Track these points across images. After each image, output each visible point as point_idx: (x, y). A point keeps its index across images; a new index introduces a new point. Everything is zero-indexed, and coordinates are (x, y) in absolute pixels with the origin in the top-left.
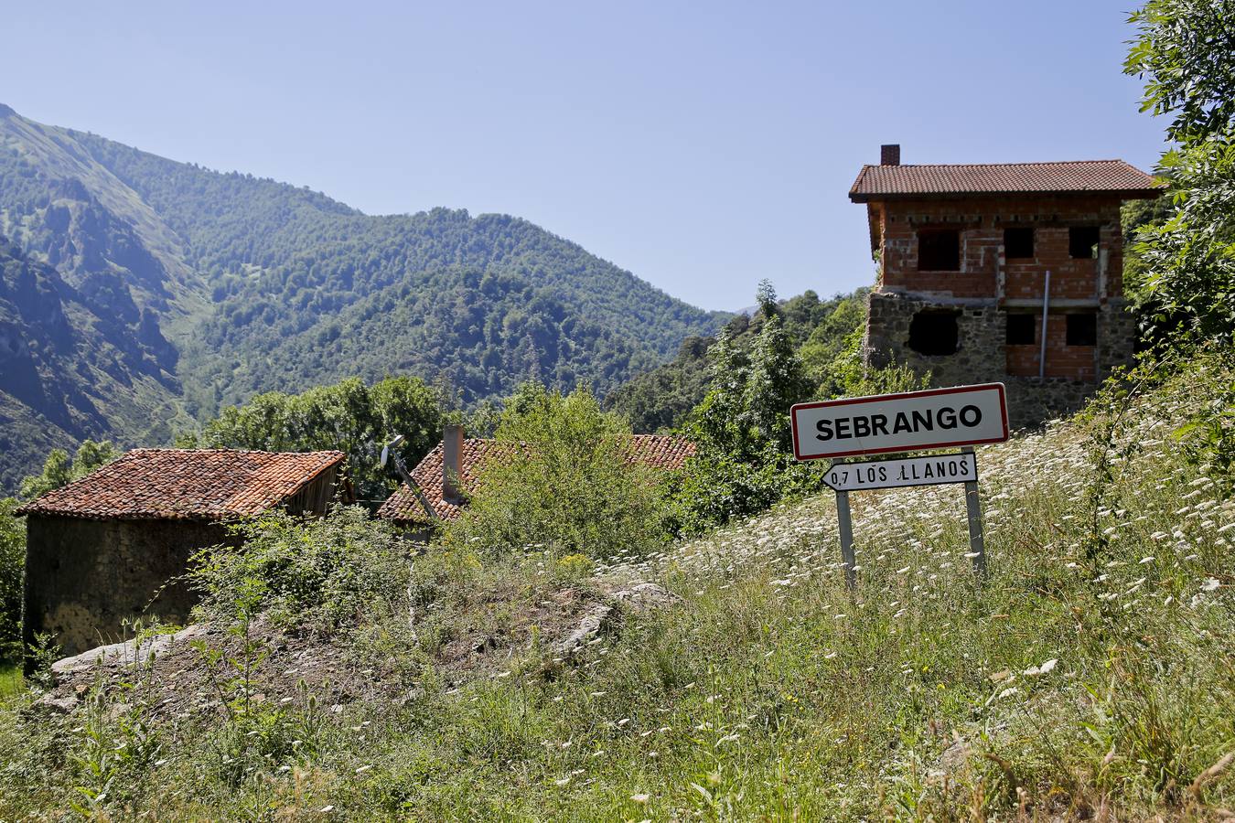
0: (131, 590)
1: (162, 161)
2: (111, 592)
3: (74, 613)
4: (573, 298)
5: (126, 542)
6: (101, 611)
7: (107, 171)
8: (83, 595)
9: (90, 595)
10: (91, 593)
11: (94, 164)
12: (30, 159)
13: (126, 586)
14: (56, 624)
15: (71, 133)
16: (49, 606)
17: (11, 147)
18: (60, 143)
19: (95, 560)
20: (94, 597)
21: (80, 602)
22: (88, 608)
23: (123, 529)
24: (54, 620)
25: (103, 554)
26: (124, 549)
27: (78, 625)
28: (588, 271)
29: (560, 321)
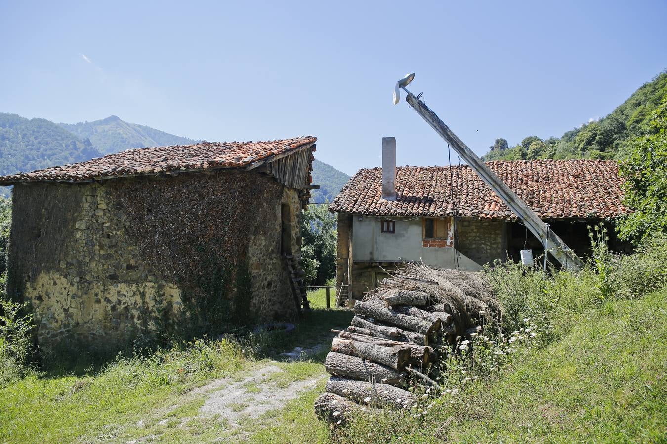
0: (108, 257)
1: (173, 136)
2: (87, 259)
3: (52, 282)
4: (330, 187)
5: (103, 206)
6: (78, 279)
7: (152, 140)
8: (62, 263)
9: (68, 263)
10: (69, 260)
11: (148, 138)
12: (125, 136)
13: (102, 252)
14: (36, 293)
15: (140, 126)
16: (30, 274)
17: (118, 131)
18: (135, 130)
19: (73, 226)
20: (71, 265)
21: (58, 270)
22: (66, 277)
23: (101, 192)
24: (34, 289)
25: (81, 220)
26: (101, 213)
27: (57, 294)
28: (336, 176)
29: (325, 195)
